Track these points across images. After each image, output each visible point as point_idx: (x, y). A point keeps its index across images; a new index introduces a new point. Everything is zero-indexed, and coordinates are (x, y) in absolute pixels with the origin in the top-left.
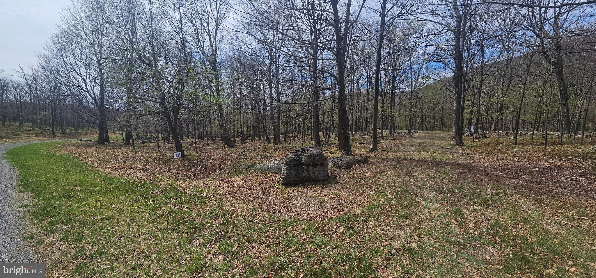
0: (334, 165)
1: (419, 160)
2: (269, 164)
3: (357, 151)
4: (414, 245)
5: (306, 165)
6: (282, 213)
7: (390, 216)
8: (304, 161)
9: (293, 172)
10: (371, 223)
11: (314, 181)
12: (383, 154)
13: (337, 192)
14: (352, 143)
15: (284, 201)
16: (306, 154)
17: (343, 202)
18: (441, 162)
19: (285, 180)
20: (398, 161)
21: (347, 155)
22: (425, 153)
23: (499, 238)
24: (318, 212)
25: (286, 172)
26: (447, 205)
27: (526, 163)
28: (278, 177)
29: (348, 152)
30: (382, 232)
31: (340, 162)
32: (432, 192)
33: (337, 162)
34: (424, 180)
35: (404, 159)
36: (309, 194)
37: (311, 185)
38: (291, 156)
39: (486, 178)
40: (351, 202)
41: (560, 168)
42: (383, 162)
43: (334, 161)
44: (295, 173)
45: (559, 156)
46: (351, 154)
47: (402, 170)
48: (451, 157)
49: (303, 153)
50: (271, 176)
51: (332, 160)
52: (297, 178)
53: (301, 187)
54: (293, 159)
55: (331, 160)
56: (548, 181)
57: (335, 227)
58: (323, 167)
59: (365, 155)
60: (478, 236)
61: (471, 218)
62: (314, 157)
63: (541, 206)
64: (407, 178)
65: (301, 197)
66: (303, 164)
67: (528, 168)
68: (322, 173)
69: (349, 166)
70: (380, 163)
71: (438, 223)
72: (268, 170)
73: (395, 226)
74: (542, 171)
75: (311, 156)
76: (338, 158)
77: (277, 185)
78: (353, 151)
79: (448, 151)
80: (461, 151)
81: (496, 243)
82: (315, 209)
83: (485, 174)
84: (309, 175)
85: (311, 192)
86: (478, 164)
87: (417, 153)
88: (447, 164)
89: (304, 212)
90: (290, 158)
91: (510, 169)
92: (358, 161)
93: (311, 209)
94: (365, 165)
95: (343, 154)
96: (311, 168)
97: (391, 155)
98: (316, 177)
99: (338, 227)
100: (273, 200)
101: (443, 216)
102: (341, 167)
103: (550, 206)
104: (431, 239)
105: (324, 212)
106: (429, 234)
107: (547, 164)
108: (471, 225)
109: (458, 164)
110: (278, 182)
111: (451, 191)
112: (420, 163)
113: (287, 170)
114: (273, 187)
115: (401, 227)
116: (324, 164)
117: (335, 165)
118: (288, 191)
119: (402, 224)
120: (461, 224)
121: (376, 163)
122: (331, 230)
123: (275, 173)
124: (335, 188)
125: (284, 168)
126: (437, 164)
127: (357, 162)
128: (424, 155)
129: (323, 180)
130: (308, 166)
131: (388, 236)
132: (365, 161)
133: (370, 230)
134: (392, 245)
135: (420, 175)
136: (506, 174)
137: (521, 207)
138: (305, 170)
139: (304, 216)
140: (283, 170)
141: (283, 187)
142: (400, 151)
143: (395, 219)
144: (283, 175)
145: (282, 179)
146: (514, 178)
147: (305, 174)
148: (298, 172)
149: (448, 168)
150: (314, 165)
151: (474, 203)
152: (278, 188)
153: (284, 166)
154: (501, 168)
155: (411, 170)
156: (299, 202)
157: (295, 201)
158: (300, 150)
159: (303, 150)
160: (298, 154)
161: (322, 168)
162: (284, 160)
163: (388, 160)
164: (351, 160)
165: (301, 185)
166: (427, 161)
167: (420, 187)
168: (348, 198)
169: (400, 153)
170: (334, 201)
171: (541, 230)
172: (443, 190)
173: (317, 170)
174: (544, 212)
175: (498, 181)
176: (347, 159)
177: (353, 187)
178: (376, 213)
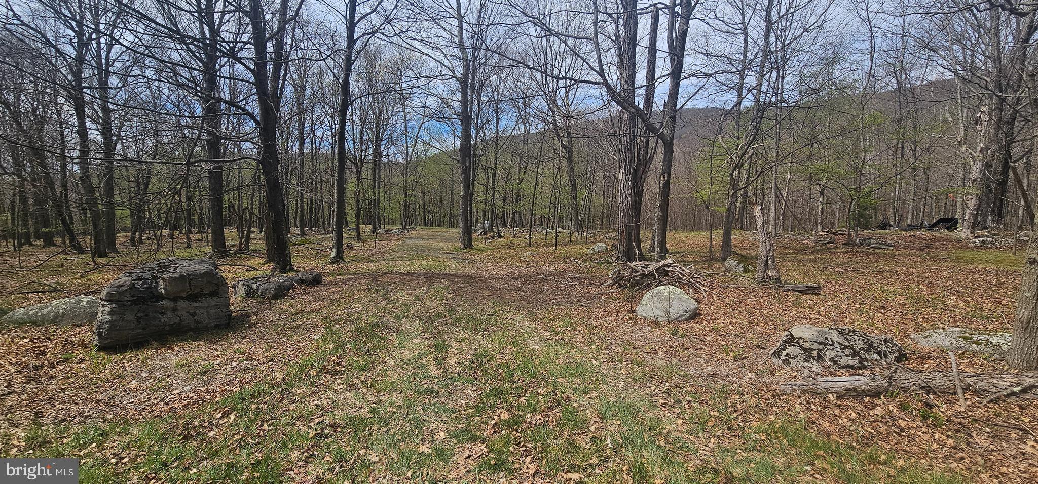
0: (247, 294)
1: (407, 274)
2: (59, 304)
3: (302, 263)
4: (365, 411)
5: (169, 299)
6: (86, 417)
7: (337, 372)
8: (163, 291)
9: (129, 317)
10: (299, 392)
11: (191, 330)
12: (352, 267)
13: (243, 347)
14: (292, 249)
15: (98, 387)
16: (170, 275)
17: (255, 363)
18: (437, 274)
19: (107, 339)
20: (375, 277)
21: (283, 271)
22: (419, 262)
23: (482, 371)
24: (192, 395)
25: (108, 318)
26: (430, 338)
27: (533, 269)
28: (88, 334)
29: (284, 264)
30: (316, 402)
31: (261, 287)
32: (414, 321)
33: (254, 286)
34: (406, 305)
35: (386, 274)
36: (175, 360)
37: (182, 340)
38: (126, 280)
39: (486, 293)
40: (272, 360)
41: (561, 273)
42: (349, 280)
43: (248, 285)
44: (139, 318)
45: (565, 258)
46: (292, 270)
47: (377, 292)
48: (453, 266)
49: (163, 272)
50: (65, 332)
51: (244, 284)
52: (144, 329)
53: (157, 349)
54: (130, 289)
55: (241, 284)
56: (548, 289)
57: (220, 415)
58: (215, 299)
59: (319, 270)
60: (458, 374)
61: (456, 352)
62: (191, 280)
63: (535, 321)
64: (383, 304)
65: (151, 371)
66: (161, 297)
67: (534, 276)
68: (213, 311)
69: (281, 292)
70: (344, 282)
71: (410, 367)
72: (57, 319)
73: (342, 387)
74: (546, 278)
75: (186, 279)
76: (257, 278)
77: (80, 353)
78: (297, 262)
79: (452, 258)
80: (468, 257)
81: (476, 379)
82: (187, 389)
83: (488, 288)
84: (177, 320)
85: (180, 355)
86: (484, 274)
87: (409, 263)
88: (444, 276)
89: (155, 402)
90: (122, 286)
91: (516, 279)
92: (302, 281)
93: (174, 392)
94: (316, 289)
95: (275, 270)
96: (182, 304)
97: (366, 267)
98: (197, 322)
99: (226, 415)
100: (64, 390)
101: (420, 357)
102: (263, 295)
103: (542, 320)
104: (394, 394)
105: (207, 391)
106: (393, 388)
107: (552, 269)
108: (453, 361)
109: (460, 276)
110: (85, 346)
111: (439, 316)
112: (408, 278)
113: (111, 313)
114: (66, 361)
115: (351, 387)
116: (218, 293)
117: (250, 293)
118: (111, 363)
119: (356, 381)
120: (440, 362)
121: (335, 283)
122: (206, 424)
123: (81, 325)
124: (243, 338)
125: (104, 313)
126: (431, 277)
127: (299, 284)
128: (418, 265)
129: (217, 326)
130: (175, 299)
131: (324, 408)
132: (316, 281)
133: (292, 407)
134: (327, 422)
135: (403, 296)
136: (511, 285)
137: (515, 326)
138: (167, 308)
139: (152, 411)
140: (99, 315)
141: (102, 354)
142: (383, 260)
143: (344, 376)
144: (99, 327)
145: (97, 338)
146: (517, 290)
147: (168, 319)
148: (147, 316)
149: (445, 283)
150: (192, 298)
151: (464, 329)
152: (81, 360)
153: (103, 306)
154: (508, 278)
155: (392, 289)
156: (143, 382)
157: (133, 382)
158: (156, 266)
159: (164, 267)
160: (147, 275)
161: (214, 301)
162: (104, 293)
163: (358, 275)
164: (286, 280)
165: (155, 344)
166: (418, 275)
167: (398, 317)
168: (266, 354)
169: (383, 263)
170: (234, 364)
171: (526, 351)
172: (430, 317)
173: (201, 307)
174: (536, 328)
175: (499, 295)
176: (279, 278)
177: (282, 332)
178: (313, 372)
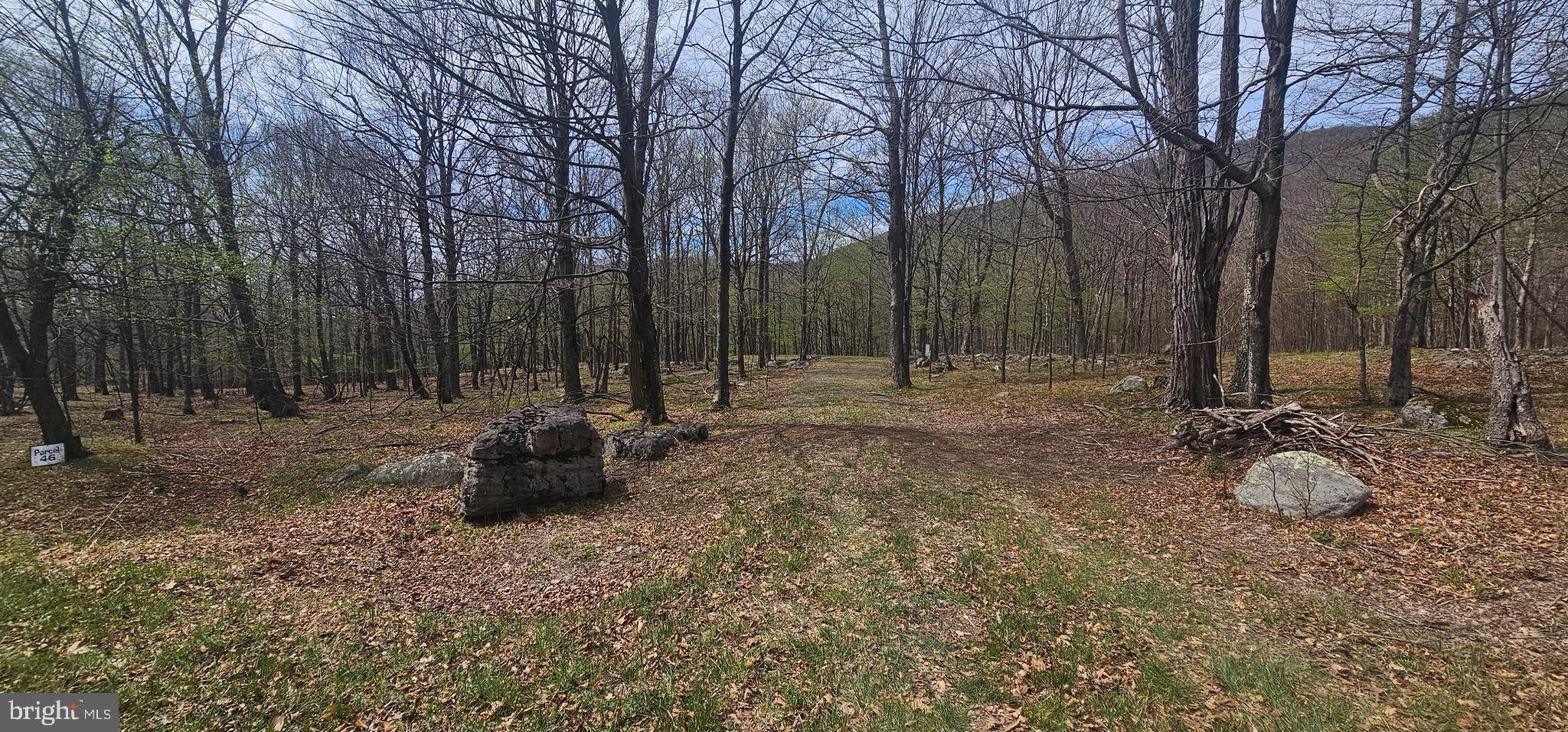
0: (618, 453)
1: (822, 427)
2: (421, 461)
3: (680, 412)
4: (814, 632)
5: (537, 458)
6: (463, 605)
7: (759, 571)
8: (531, 447)
9: (497, 480)
10: (715, 595)
11: (562, 499)
12: (743, 417)
13: (626, 525)
14: (666, 389)
15: (469, 568)
16: (538, 426)
17: (644, 549)
18: (868, 427)
19: (474, 507)
20: (777, 430)
21: (656, 422)
22: (836, 409)
23: (979, 585)
24: (575, 587)
25: (475, 481)
26: (882, 526)
27: (1021, 421)
28: (450, 499)
29: (656, 413)
30: (742, 613)
31: (635, 444)
32: (851, 499)
33: (627, 442)
34: (833, 474)
35: (791, 426)
36: (549, 539)
37: (553, 513)
38: (492, 433)
39: (952, 458)
40: (665, 547)
41: (1073, 426)
42: (744, 435)
43: (619, 441)
44: (506, 482)
45: (1072, 402)
46: (665, 420)
47: (787, 453)
48: (888, 416)
49: (530, 423)
50: (428, 496)
51: (614, 440)
52: (512, 496)
53: (527, 523)
54: (497, 444)
55: (610, 439)
56: (1055, 454)
57: (622, 620)
58: (586, 458)
59: (700, 420)
60: (941, 587)
61: (928, 550)
62: (561, 433)
63: (1047, 506)
64: (799, 471)
65: (523, 551)
66: (529, 456)
67: (1024, 431)
68: (584, 475)
69: (660, 451)
70: (736, 438)
71: (864, 570)
72: (419, 480)
73: (771, 592)
74: (1046, 435)
75: (555, 432)
76: (629, 431)
77: (446, 524)
78: (671, 411)
79: (883, 402)
80: (907, 400)
81: (973, 598)
82: (567, 578)
83: (952, 450)
84: (546, 486)
85: (553, 532)
86: (939, 427)
87: (821, 410)
88: (880, 431)
89: (533, 592)
90: (488, 440)
91: (994, 436)
92: (684, 437)
93: (553, 581)
94: (702, 447)
95: (645, 419)
96: (552, 465)
97: (763, 416)
98: (568, 489)
99: (629, 620)
100: (435, 569)
101: (875, 553)
102: (637, 455)
103: (1059, 505)
104: (850, 610)
105: (592, 584)
106: (846, 601)
107: (1053, 420)
108: (928, 565)
109: (903, 431)
110: (451, 515)
111: (888, 493)
112: (825, 433)
113: (478, 475)
114: (433, 532)
115: (784, 595)
116: (590, 451)
117: (621, 452)
118: (481, 538)
119: (788, 585)
120: (909, 565)
121: (726, 440)
122: (608, 631)
123: (442, 488)
124: (623, 512)
125: (471, 474)
126: (860, 432)
127: (680, 440)
128: (835, 413)
129: (590, 495)
130: (544, 459)
131: (755, 623)
132: (701, 436)
133: (712, 616)
134: (765, 644)
135: (826, 460)
136: (988, 445)
137: (1015, 513)
138: (535, 471)
139: (532, 605)
140: (466, 476)
141: (468, 526)
142: (783, 406)
143: (771, 577)
144: (466, 492)
145: (463, 505)
146: (1002, 453)
147: (537, 484)
148: (515, 479)
149: (883, 441)
150: (563, 457)
151: (933, 514)
152: (449, 533)
153: (470, 465)
154: (981, 434)
155: (807, 450)
156: (517, 565)
157: (506, 564)
158: (521, 416)
159: (530, 416)
160: (513, 426)
161: (586, 462)
162: (471, 448)
163: (754, 428)
164: (665, 434)
165: (524, 516)
166: (839, 428)
167: (825, 491)
168: (656, 538)
169: (784, 410)
170: (619, 549)
171: (1046, 556)
172: (874, 493)
173: (571, 470)
174: (1051, 518)
175: (972, 460)
176: (653, 433)
177: (670, 507)
178: (727, 568)
